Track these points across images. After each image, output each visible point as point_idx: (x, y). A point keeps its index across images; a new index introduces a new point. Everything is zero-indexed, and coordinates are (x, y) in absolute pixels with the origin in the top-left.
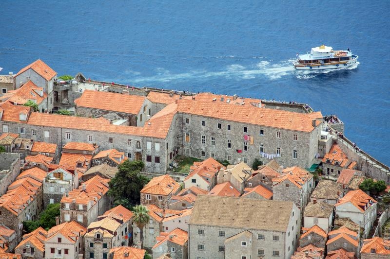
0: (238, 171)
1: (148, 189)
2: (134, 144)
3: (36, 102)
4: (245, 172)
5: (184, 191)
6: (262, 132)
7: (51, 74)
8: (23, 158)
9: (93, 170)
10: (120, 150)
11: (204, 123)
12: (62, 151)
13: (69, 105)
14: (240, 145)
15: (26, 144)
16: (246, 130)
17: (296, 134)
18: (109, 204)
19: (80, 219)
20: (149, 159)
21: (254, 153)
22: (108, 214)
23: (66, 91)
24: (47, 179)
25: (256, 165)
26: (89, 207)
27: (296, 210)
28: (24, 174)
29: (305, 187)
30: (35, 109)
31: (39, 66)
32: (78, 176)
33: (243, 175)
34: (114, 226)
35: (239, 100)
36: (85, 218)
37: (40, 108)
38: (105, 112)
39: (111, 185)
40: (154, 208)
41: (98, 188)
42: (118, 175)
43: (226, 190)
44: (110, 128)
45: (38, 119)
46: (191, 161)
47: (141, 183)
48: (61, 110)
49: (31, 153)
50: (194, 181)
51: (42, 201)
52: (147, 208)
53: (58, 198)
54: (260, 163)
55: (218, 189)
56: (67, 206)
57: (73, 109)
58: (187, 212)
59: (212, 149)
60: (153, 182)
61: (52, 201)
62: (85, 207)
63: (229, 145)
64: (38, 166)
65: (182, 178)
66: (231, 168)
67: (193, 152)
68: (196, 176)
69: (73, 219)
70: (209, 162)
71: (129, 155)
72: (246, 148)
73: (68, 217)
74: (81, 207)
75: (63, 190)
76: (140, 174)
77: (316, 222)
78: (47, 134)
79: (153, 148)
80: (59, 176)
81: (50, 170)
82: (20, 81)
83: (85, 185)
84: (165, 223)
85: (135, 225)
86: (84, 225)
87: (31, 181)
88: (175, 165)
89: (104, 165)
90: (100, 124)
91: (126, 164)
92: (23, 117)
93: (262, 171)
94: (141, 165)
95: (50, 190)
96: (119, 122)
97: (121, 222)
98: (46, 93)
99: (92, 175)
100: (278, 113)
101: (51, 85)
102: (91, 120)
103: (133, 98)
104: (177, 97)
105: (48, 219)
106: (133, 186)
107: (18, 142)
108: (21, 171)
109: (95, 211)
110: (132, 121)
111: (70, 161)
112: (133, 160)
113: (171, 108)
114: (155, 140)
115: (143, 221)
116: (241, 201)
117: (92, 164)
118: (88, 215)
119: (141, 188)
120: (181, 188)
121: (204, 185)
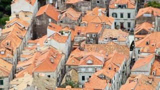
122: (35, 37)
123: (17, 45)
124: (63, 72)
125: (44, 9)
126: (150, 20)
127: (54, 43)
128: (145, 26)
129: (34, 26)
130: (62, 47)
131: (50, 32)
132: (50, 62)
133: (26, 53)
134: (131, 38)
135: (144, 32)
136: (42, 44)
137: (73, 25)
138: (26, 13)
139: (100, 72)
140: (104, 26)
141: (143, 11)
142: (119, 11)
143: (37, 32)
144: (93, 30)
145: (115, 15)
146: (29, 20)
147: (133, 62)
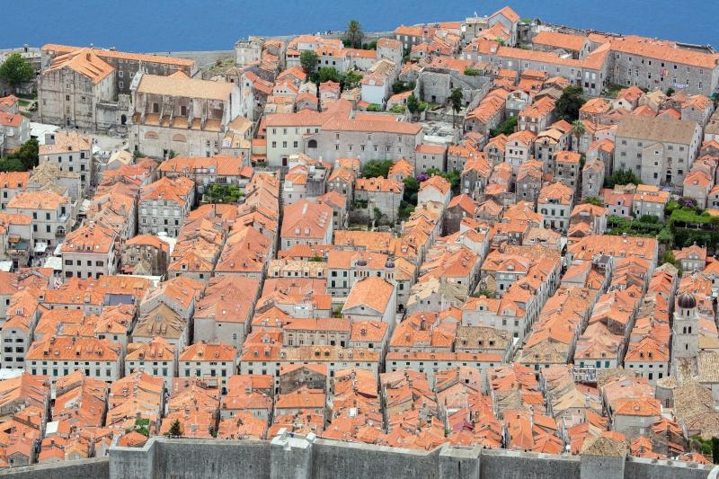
0: (655, 97)
1: (584, 108)
2: (576, 73)
3: (503, 39)
4: (661, 97)
5: (612, 111)
6: (675, 67)
7: (516, 18)
8: (492, 81)
9: (543, 92)
10: (565, 78)
11: (630, 59)
12: (521, 77)
13: (527, 42)
14: (658, 77)
15: (494, 70)
16: (663, 65)
17: (702, 69)
18: (554, 119)
19: (533, 129)
20: (587, 85)
21: (669, 84)
22: (554, 126)
23: (526, 31)
24: (509, 98)
25: (670, 93)
26: (539, 120)
27: (698, 128)
28: (493, 93)
29: (707, 111)
30: (502, 44)
31: (507, 11)
32: (532, 96)
33: (659, 100)
34: (558, 135)
35: (659, 42)
36: (536, 128)
37: (506, 43)
38: (555, 48)
39: (557, 104)
40: (589, 123)
41: (547, 105)
42: (562, 97)
43: (645, 111)
44: (558, 61)
45: (505, 51)
46: (619, 88)
47: (580, 103)
48: (522, 45)
49: (497, 77)
50: (621, 103)
51: (504, 114)
52: (584, 122)
53: (516, 112)
54: (673, 91)
55: (639, 110)
56: (523, 119)
57: (531, 45)
58: (614, 127)
59: (636, 79)
60: (589, 103)
61: (512, 114)
62: (536, 120)
63: (650, 77)
64: (502, 87)
65: (612, 101)
66: (650, 95)
67: (621, 81)
68: (622, 100)
69: (527, 128)
70: (633, 89)
71: (572, 82)
72: (662, 79)
73: (523, 127)
74: (533, 120)
75: (520, 107)
76: (579, 96)
77: (714, 137)
78: (510, 64)
79: (590, 77)
80: (518, 95)
81: (512, 91)
82: (493, 22)
83: (537, 103)
84: (597, 134)
85: (573, 135)
86: (535, 133)
87: (497, 98)
88: (607, 90)
89: (552, 89)
90: (551, 57)
91: (569, 88)
92: (493, 50)
93: (674, 97)
94: (580, 90)
95: (511, 106)
96: (565, 56)
97: (563, 132)
98: (511, 32)
99: (543, 96)
100: (689, 53)
101: (515, 26)
102: (543, 54)
103: (577, 38)
104: (610, 38)
105: (509, 128)
106: (574, 105)
107: (489, 69)
108: (490, 91)
109: (544, 123)
110: (575, 55)
111: (527, 84)
112: (574, 85)
113: (605, 47)
114: (593, 70)
115: (580, 132)
116: (656, 120)
117: (543, 88)
118: (538, 126)
119: (580, 107)
120: (610, 109)
121: (628, 106)
122: (445, 234)
123: (422, 242)
124: (478, 278)
125: (458, 200)
126: (588, 220)
127: (468, 242)
128: (581, 226)
129: (445, 219)
130: (478, 247)
131: (464, 228)
132: (462, 265)
133: (433, 252)
134: (564, 241)
135: (579, 235)
136: (454, 243)
137: (491, 221)
138: (436, 204)
139: (523, 280)
140: (530, 224)
141: (581, 209)
142: (550, 207)
143: (448, 228)
144: (516, 228)
145: (545, 211)
146: (439, 212)
147: (564, 270)
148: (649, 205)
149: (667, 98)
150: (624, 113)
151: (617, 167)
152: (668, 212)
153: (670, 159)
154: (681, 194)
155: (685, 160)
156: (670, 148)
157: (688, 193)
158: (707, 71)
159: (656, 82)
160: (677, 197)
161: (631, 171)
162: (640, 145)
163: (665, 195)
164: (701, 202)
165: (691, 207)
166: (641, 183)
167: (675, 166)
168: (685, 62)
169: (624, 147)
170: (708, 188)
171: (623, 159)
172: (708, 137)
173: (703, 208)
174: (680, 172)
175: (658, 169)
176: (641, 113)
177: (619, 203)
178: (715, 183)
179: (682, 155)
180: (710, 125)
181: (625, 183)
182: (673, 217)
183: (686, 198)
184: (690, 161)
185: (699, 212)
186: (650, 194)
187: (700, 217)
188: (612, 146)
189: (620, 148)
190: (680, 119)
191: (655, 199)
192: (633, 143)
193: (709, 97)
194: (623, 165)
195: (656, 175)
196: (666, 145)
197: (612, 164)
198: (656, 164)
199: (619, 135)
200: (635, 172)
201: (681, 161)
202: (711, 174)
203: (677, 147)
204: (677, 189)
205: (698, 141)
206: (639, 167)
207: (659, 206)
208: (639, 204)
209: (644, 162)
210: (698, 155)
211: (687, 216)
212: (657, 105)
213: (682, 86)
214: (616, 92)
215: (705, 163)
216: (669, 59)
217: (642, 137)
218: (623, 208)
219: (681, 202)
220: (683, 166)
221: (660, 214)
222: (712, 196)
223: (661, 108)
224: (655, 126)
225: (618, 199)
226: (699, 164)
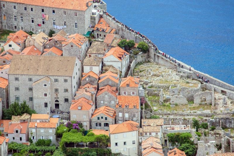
0: (39, 38)
4: (44, 38)
5: (4, 52)
6: (54, 12)
11: (15, 7)
14: (40, 21)
16: (43, 11)
17: (76, 12)
21: (49, 26)
25: (51, 33)
27: (78, 62)
29: (84, 47)
33: (43, 41)
43: (32, 51)
46: (7, 33)
50: (10, 46)
54: (54, 32)
55: (27, 50)
58: (7, 67)
59: (21, 24)
63: (33, 21)
65: (2, 44)
66: (34, 37)
67: (8, 26)
70: (20, 33)
72: (43, 23)
77: (91, 69)
93: (55, 37)
116: (42, 58)
120: (2, 51)
121: (17, 48)
148: (42, 131)
149: (50, 38)
150: (14, 54)
151: (12, 100)
152: (59, 136)
153: (57, 90)
154: (69, 118)
155: (69, 90)
156: (56, 80)
157: (74, 117)
158: (81, 13)
159: (39, 25)
160: (66, 122)
161: (25, 103)
162: (30, 80)
163: (55, 121)
164: (86, 125)
165: (78, 129)
166: (34, 112)
167: (62, 96)
168: (61, 7)
169: (16, 84)
170: (91, 112)
171: (17, 93)
172: (87, 69)
173: (88, 129)
174: (66, 100)
175: (47, 100)
176: (29, 53)
177: (17, 132)
178: (96, 107)
179: (67, 85)
180: (87, 59)
181: (21, 114)
182: (64, 140)
183: (73, 122)
184: (74, 90)
185: (85, 133)
186: (42, 121)
187: (86, 137)
188: (6, 83)
189: (14, 84)
190: (62, 55)
191: (47, 125)
192: (24, 79)
193: (84, 35)
194: (17, 98)
195: (46, 105)
196: (53, 78)
197: (8, 99)
198: (46, 95)
199: (11, 72)
200: (28, 104)
201: (66, 90)
202: (92, 99)
203: (61, 79)
204: (65, 115)
205: (79, 73)
206: (31, 99)
207: (51, 131)
208: (34, 131)
209: (35, 94)
210: (79, 85)
211: (75, 137)
212: (42, 45)
213: (61, 27)
214: (5, 36)
215: (86, 91)
216: (48, 5)
217: (32, 73)
218: (21, 136)
219: (69, 126)
220: (68, 95)
221: (52, 138)
222: (95, 119)
223: (45, 48)
224: (42, 62)
225: (16, 128)
226: (82, 93)
